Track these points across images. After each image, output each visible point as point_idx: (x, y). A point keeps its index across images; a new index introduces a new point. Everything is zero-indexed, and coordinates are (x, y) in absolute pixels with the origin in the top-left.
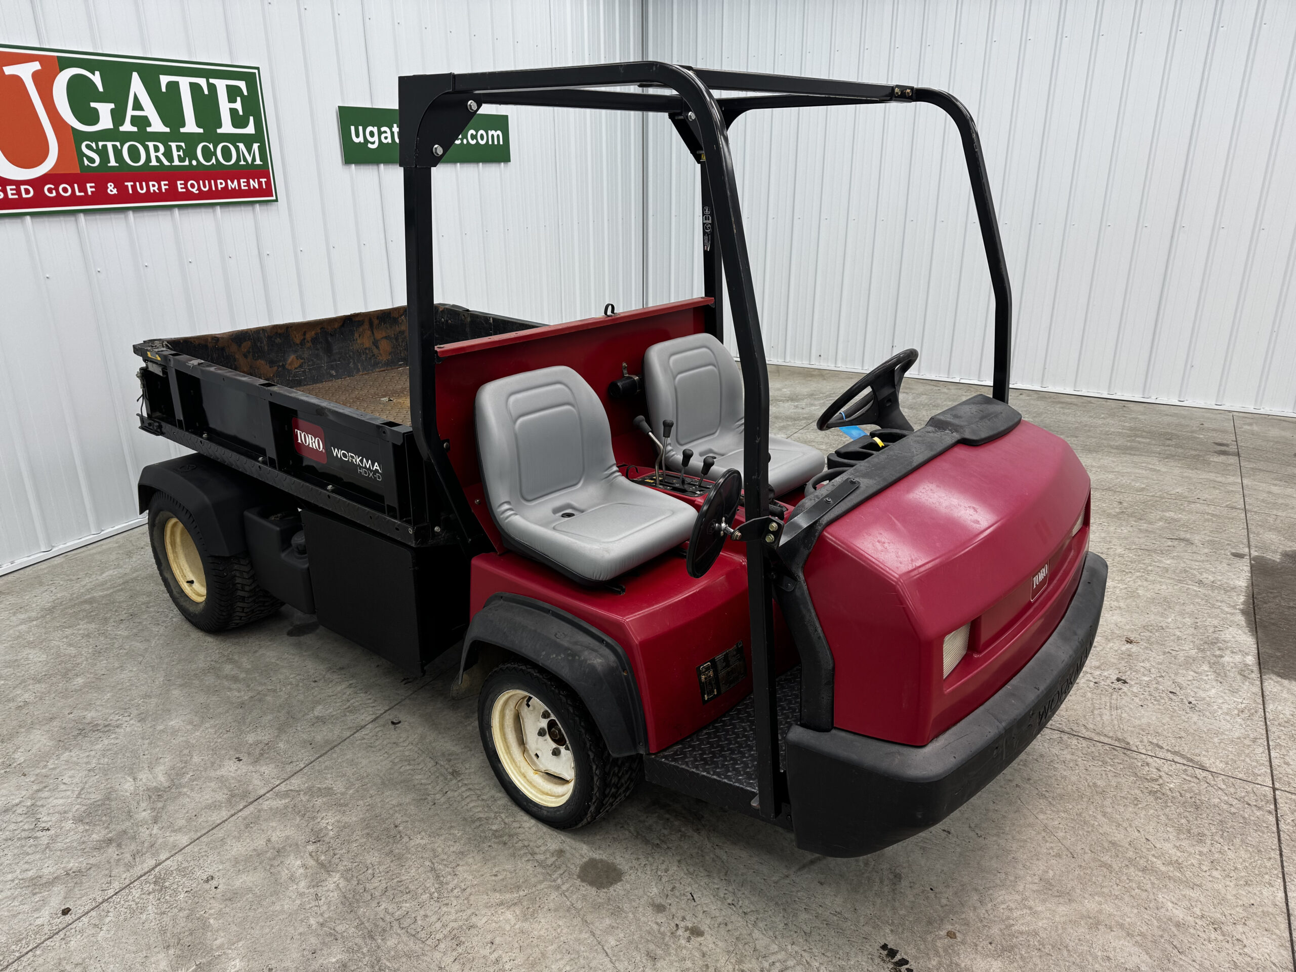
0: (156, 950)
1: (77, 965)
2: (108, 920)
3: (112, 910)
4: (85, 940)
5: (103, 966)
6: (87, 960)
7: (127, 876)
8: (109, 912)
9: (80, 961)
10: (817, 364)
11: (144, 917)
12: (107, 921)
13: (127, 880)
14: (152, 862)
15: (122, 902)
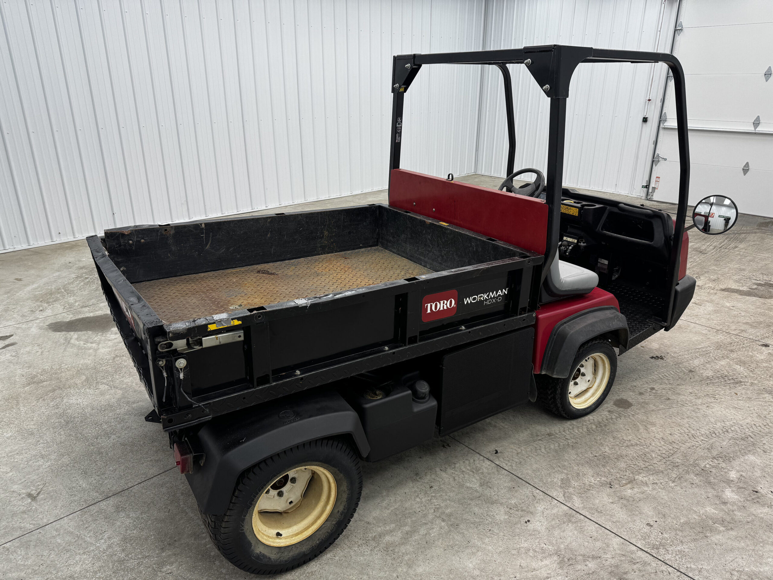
0: (710, 541)
1: (732, 574)
2: (693, 566)
3: (685, 566)
4: (713, 574)
5: (728, 562)
6: (727, 570)
7: (654, 563)
8: (687, 567)
9: (729, 573)
10: (58, 240)
11: (686, 550)
12: (695, 566)
13: (658, 563)
14: (640, 553)
15: (677, 562)
